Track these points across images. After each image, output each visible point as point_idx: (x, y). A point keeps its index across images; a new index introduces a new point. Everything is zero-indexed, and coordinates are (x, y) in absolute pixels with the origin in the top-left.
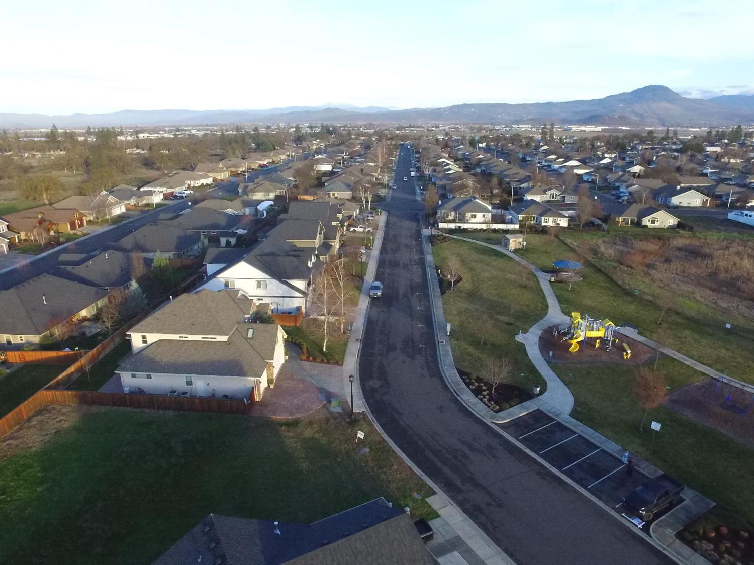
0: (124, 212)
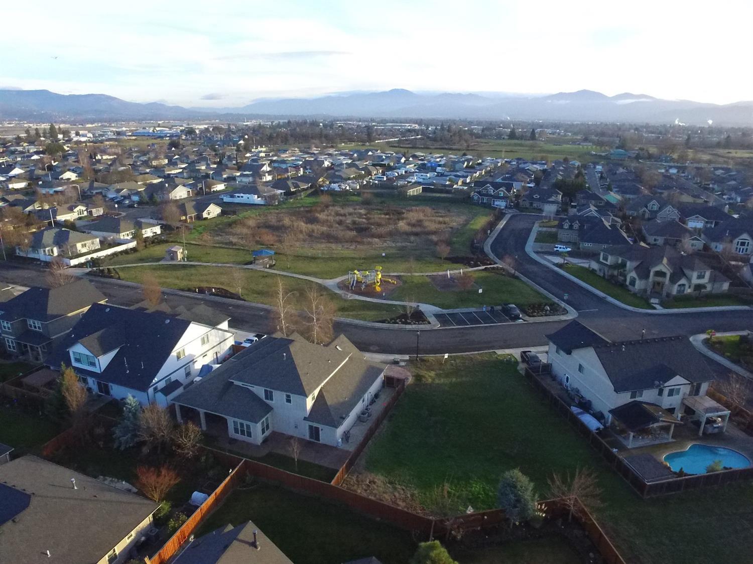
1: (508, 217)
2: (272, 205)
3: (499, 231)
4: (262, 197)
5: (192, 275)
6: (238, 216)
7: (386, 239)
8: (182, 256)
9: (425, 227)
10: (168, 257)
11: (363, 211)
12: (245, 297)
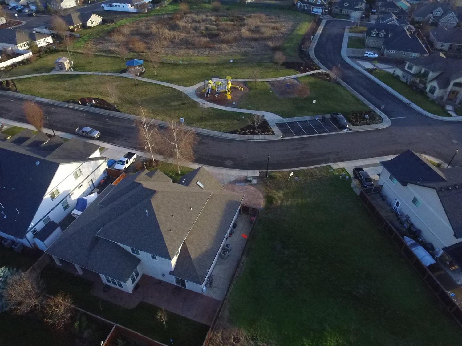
1: (324, 22)
2: (143, 13)
3: (319, 36)
4: (135, 6)
5: (77, 85)
6: (116, 24)
7: (232, 44)
8: (69, 66)
9: (262, 33)
10: (57, 68)
11: (213, 18)
12: (119, 108)
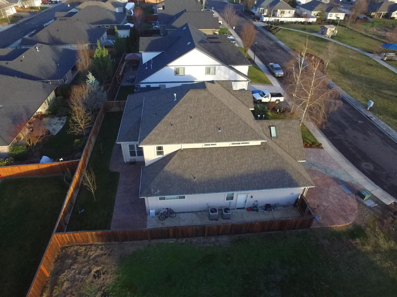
0: (15, 13)
10: (321, 31)
